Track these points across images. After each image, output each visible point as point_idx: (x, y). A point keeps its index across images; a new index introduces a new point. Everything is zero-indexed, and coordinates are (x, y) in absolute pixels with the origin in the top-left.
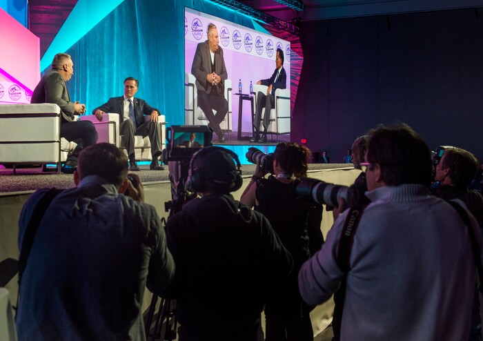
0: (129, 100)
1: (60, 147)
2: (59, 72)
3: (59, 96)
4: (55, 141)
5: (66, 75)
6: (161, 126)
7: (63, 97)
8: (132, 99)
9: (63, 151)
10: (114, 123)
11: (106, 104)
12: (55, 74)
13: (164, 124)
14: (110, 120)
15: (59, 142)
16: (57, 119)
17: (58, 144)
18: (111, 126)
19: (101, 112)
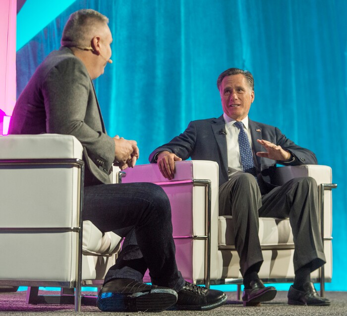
0: (238, 125)
1: (80, 244)
2: (78, 56)
3: (80, 115)
4: (67, 230)
5: (95, 64)
6: (321, 195)
7: (88, 119)
8: (245, 121)
9: (87, 253)
10: (206, 184)
11: (183, 137)
12: (68, 61)
13: (328, 188)
14: (197, 176)
15: (79, 231)
16: (74, 175)
17: (75, 235)
18: (198, 193)
19: (173, 156)
